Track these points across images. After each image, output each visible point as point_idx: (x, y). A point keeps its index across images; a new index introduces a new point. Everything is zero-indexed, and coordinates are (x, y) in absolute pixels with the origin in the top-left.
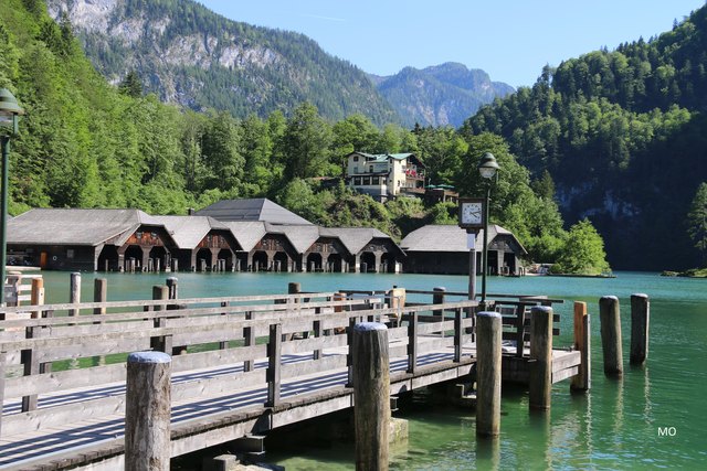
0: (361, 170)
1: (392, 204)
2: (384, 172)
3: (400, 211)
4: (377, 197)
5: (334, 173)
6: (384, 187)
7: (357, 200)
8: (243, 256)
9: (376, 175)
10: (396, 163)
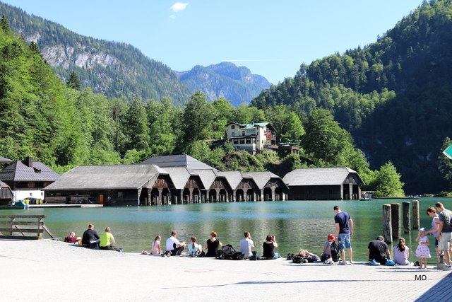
0: (237, 135)
1: (260, 155)
2: (252, 135)
3: (265, 160)
4: (251, 151)
5: (216, 137)
6: (254, 145)
7: (239, 153)
8: (204, 192)
9: (247, 137)
10: (261, 129)
